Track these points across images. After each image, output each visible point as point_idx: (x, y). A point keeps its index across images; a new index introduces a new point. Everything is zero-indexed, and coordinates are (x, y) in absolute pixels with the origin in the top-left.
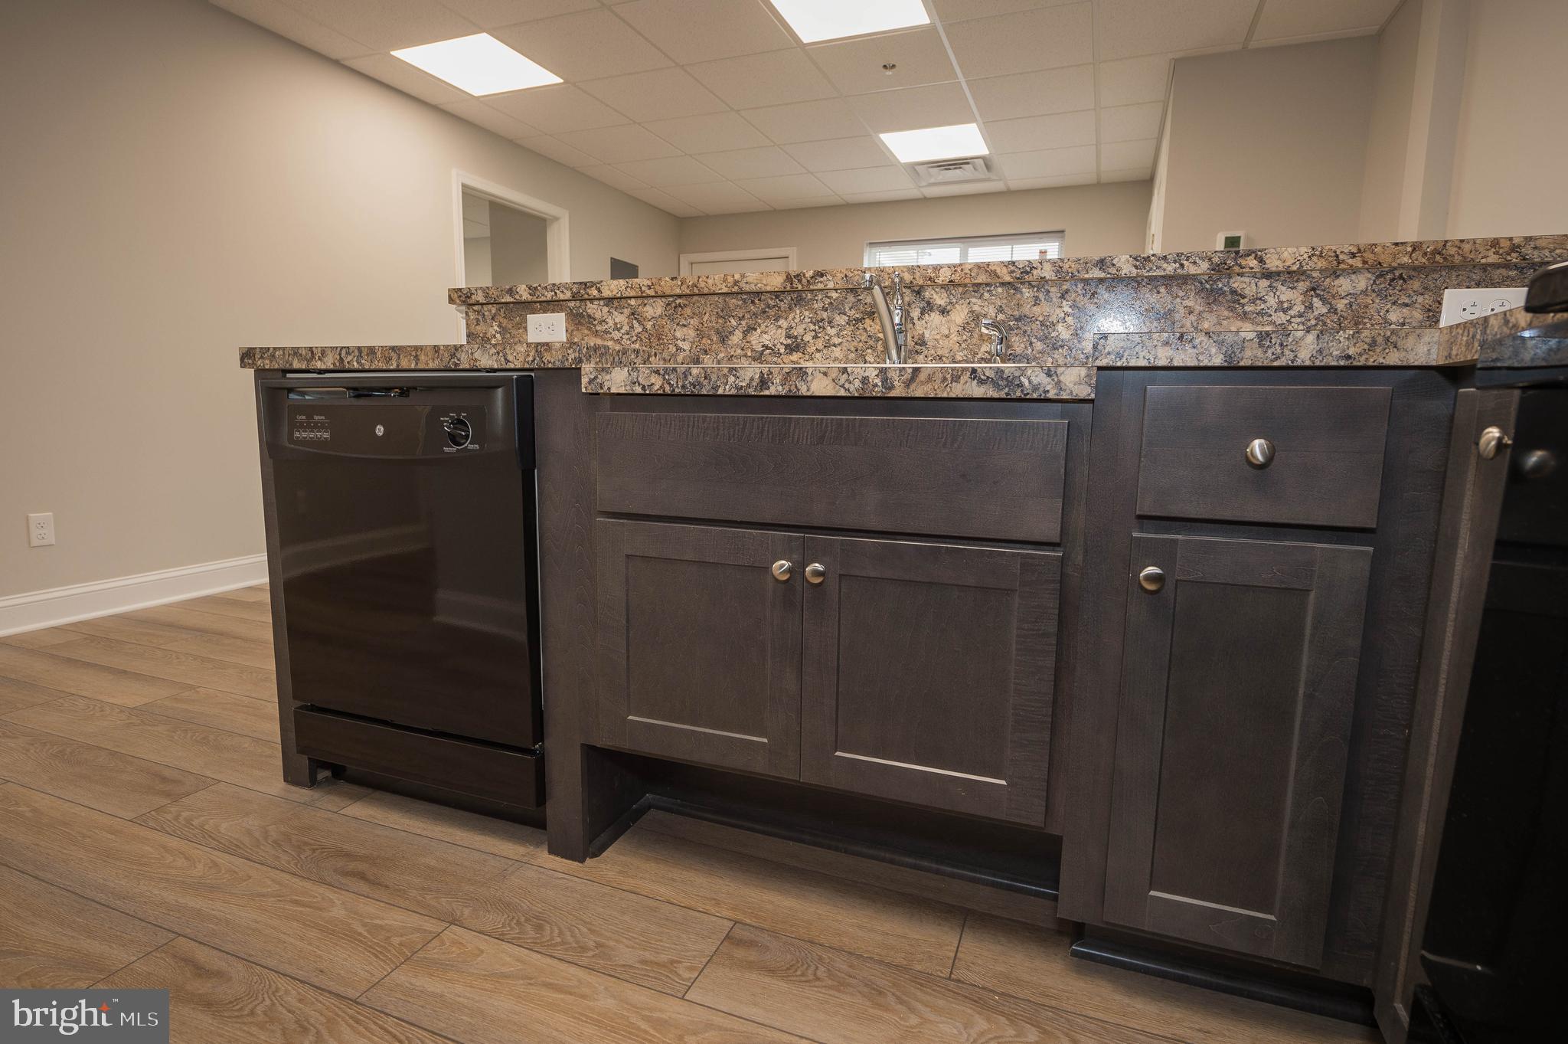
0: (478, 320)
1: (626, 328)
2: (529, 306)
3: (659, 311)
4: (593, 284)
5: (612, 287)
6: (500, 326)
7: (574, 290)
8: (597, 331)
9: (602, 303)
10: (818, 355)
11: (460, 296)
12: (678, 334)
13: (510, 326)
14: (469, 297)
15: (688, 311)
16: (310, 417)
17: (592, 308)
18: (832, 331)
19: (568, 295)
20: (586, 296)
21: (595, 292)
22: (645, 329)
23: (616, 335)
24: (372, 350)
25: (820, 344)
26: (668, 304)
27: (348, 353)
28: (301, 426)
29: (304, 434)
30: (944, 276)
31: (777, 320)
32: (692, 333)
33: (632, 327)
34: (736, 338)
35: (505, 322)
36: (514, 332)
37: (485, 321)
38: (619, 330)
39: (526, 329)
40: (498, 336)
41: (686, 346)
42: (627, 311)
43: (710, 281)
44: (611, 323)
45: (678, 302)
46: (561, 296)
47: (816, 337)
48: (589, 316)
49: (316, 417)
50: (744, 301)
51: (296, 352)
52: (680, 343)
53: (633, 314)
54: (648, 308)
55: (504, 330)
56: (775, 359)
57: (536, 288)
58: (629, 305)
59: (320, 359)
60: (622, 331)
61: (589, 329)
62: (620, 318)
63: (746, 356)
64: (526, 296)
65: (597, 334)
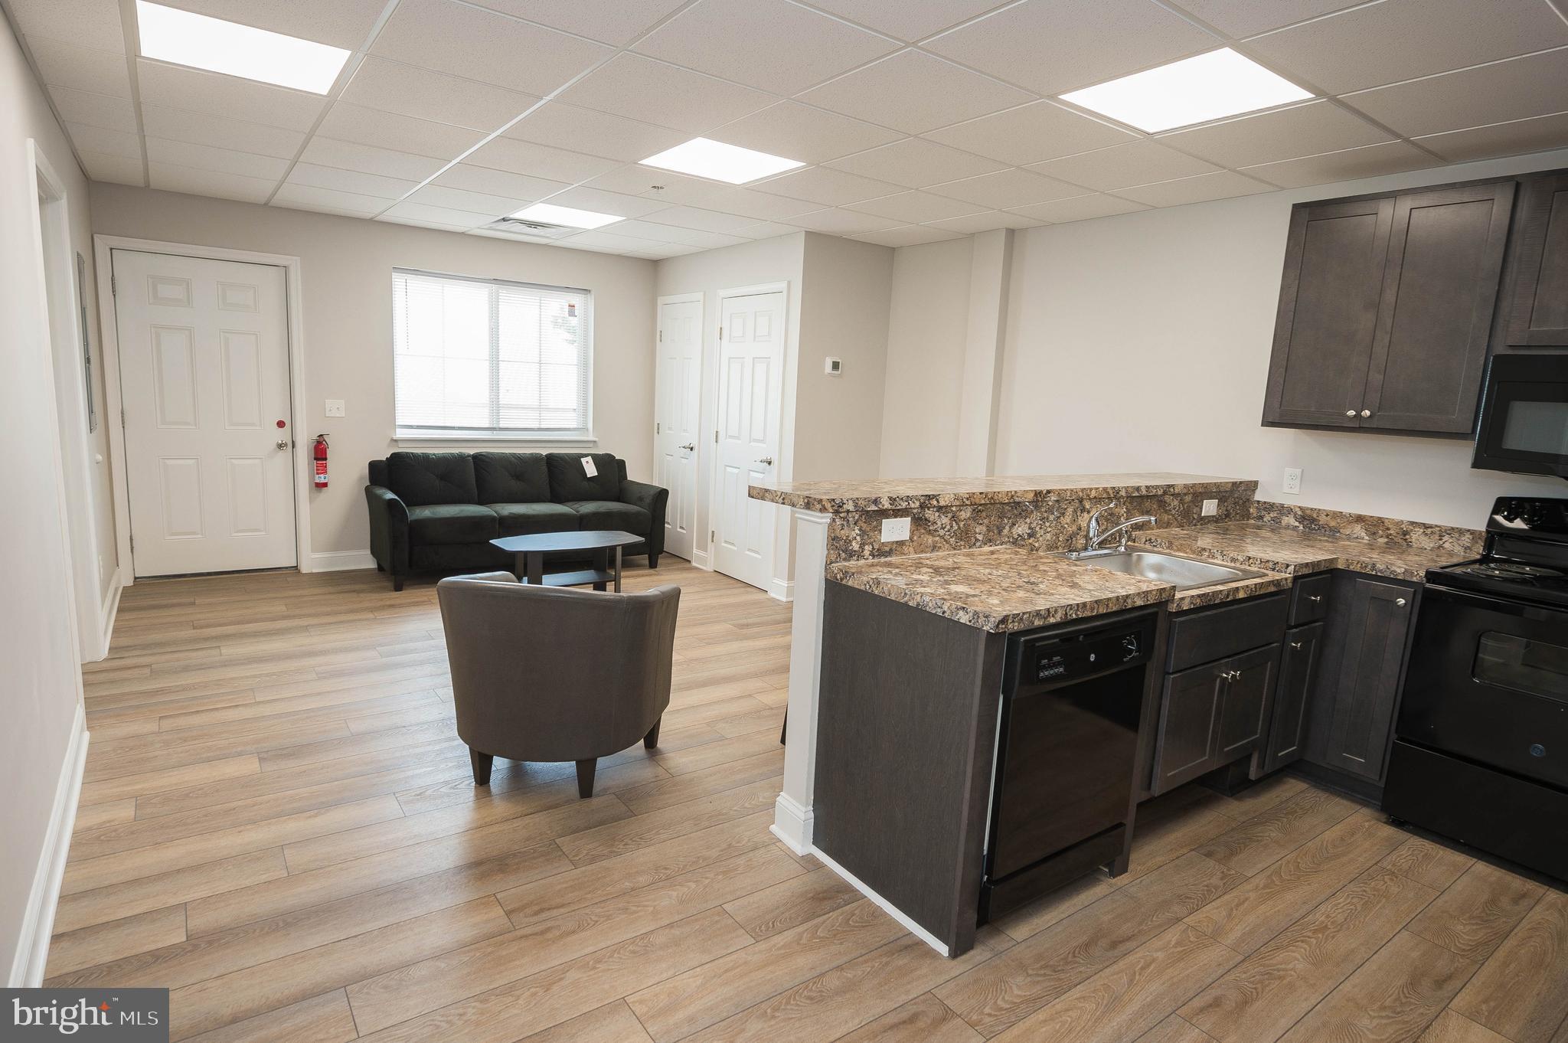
0: (843, 525)
1: (948, 527)
2: (884, 514)
3: (968, 515)
4: (934, 496)
5: (946, 499)
6: (860, 530)
7: (922, 501)
8: (930, 530)
9: (935, 509)
10: (1041, 539)
11: (833, 506)
12: (977, 530)
13: (868, 529)
14: (841, 507)
15: (984, 514)
16: (1050, 659)
17: (929, 514)
18: (1047, 524)
19: (916, 504)
20: (929, 505)
21: (935, 503)
22: (959, 528)
23: (942, 532)
25: (1042, 532)
26: (974, 510)
27: (1071, 609)
28: (1044, 668)
29: (1046, 673)
30: (1093, 494)
31: (1025, 519)
32: (984, 529)
33: (952, 527)
34: (1006, 531)
35: (864, 526)
36: (871, 534)
37: (849, 526)
38: (944, 529)
39: (880, 531)
40: (858, 538)
41: (980, 537)
42: (950, 515)
43: (1000, 495)
44: (939, 524)
45: (980, 508)
46: (913, 506)
47: (1041, 528)
48: (926, 519)
49: (1055, 659)
50: (1012, 507)
51: (1038, 614)
52: (977, 536)
53: (953, 517)
54: (963, 512)
55: (863, 533)
57: (895, 499)
58: (952, 511)
60: (946, 529)
61: (925, 529)
62: (945, 520)
63: (1009, 542)
64: (887, 505)
65: (929, 532)
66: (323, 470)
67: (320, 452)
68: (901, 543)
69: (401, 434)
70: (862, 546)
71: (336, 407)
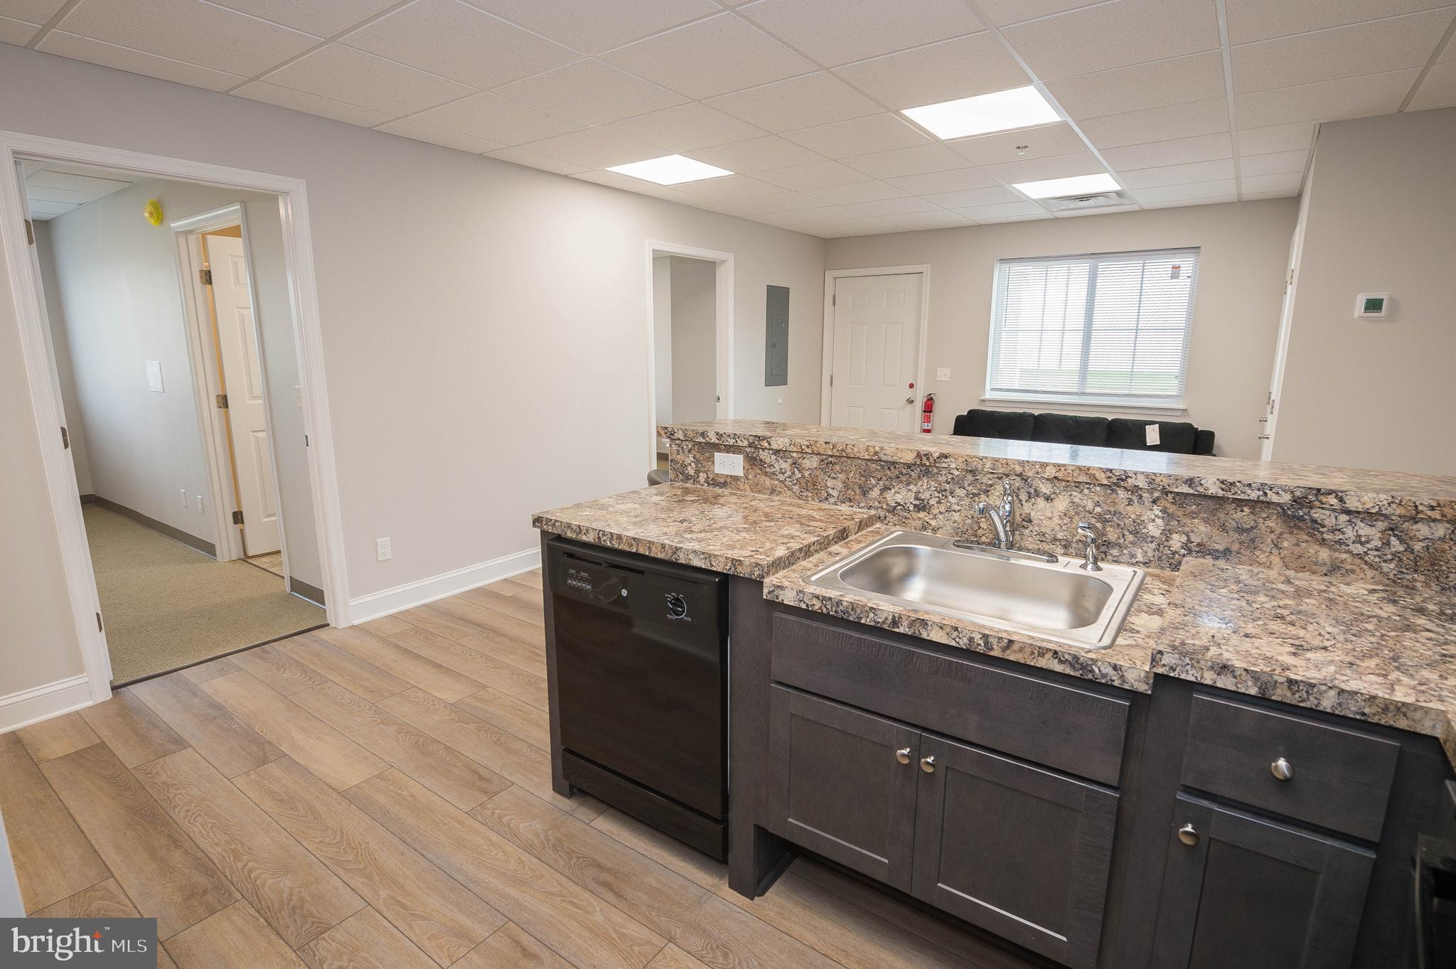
0: (679, 451)
1: (789, 473)
2: (716, 447)
3: (815, 465)
4: (765, 438)
5: (779, 442)
6: (694, 457)
7: (751, 440)
8: (766, 472)
9: (771, 452)
10: (940, 516)
11: (666, 433)
12: (829, 484)
13: (702, 459)
14: (673, 435)
15: (837, 468)
16: (578, 572)
17: (763, 455)
18: (953, 500)
19: (746, 443)
20: (759, 446)
21: (766, 445)
22: (803, 476)
23: (781, 477)
24: (619, 537)
25: (943, 509)
26: (822, 461)
27: (603, 535)
28: (572, 577)
29: (574, 583)
30: (1050, 472)
31: (908, 484)
32: (840, 485)
33: (793, 473)
34: (875, 493)
35: (698, 455)
36: (705, 463)
37: (683, 452)
38: (783, 474)
39: (713, 462)
40: (693, 464)
41: (835, 493)
42: (790, 461)
43: (856, 449)
44: (777, 468)
45: (830, 459)
46: (741, 444)
47: (939, 502)
48: (761, 460)
49: (582, 574)
50: (882, 466)
51: (569, 526)
52: (830, 491)
53: (794, 464)
54: (806, 461)
55: (697, 461)
56: (906, 514)
57: (722, 435)
58: (792, 456)
59: (585, 534)
60: (786, 475)
61: (761, 469)
62: (785, 465)
63: (882, 508)
64: (714, 440)
65: (766, 474)
66: (927, 419)
67: (929, 407)
68: (736, 478)
69: (989, 395)
70: (698, 472)
71: (944, 374)
